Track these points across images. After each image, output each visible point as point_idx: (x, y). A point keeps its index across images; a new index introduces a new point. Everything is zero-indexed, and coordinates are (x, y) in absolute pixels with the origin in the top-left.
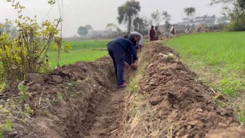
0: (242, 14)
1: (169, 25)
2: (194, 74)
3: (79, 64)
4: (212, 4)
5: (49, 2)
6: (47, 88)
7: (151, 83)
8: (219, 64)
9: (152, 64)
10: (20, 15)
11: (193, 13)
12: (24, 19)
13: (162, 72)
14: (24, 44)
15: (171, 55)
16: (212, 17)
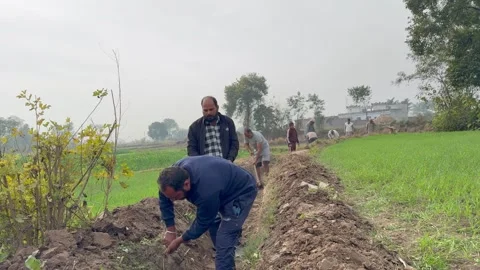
0: (458, 98)
1: (323, 118)
2: (369, 226)
3: (147, 206)
4: (400, 80)
5: (95, 94)
6: (81, 261)
7: (284, 249)
8: (416, 202)
9: (287, 205)
10: (39, 119)
11: (366, 98)
12: (46, 125)
13: (306, 225)
14: (42, 173)
15: (323, 185)
16: (403, 103)
